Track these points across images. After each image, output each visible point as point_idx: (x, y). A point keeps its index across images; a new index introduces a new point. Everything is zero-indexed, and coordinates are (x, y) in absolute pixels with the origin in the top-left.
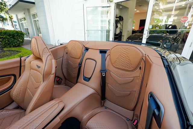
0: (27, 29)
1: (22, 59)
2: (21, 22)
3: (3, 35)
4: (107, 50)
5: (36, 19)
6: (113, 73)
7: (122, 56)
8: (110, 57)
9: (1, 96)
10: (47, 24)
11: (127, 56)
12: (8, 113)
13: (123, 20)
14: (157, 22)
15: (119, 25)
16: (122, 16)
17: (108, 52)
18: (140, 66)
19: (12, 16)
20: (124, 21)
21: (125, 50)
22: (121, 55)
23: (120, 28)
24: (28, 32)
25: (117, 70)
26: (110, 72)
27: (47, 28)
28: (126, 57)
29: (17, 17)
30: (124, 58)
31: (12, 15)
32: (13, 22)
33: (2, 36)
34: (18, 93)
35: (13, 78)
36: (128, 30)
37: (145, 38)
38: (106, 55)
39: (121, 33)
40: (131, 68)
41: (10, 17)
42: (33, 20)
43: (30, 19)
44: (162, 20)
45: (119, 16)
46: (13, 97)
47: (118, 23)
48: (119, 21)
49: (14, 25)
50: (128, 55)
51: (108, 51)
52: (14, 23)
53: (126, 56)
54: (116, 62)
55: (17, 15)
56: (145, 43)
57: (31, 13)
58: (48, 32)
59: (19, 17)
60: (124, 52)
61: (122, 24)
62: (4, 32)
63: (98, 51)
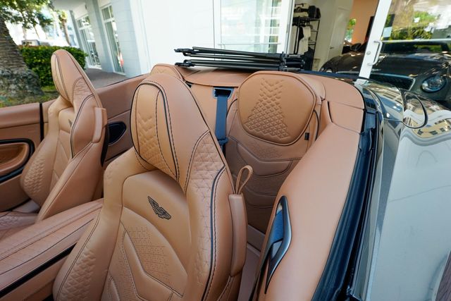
0: (94, 44)
1: (44, 105)
2: (81, 29)
3: (42, 58)
4: (233, 88)
5: (111, 20)
6: (243, 148)
7: (265, 104)
8: (238, 105)
9: (2, 184)
10: (132, 31)
11: (277, 104)
12: (16, 221)
13: (318, 16)
14: (421, 21)
15: (307, 32)
16: (317, 7)
17: (234, 92)
18: (307, 131)
19: (64, 16)
20: (321, 19)
21: (271, 88)
22: (261, 101)
23: (309, 39)
24: (95, 51)
25: (252, 139)
26: (237, 145)
27: (134, 41)
28: (273, 106)
29: (73, 17)
30: (268, 108)
31: (64, 11)
32: (67, 29)
33: (39, 61)
34: (34, 180)
35: (26, 147)
36: (331, 45)
37: (368, 65)
38: (230, 100)
39: (311, 52)
40: (285, 136)
41: (60, 17)
42: (104, 22)
43: (98, 20)
44: (439, 15)
45: (310, 7)
46: (25, 188)
47: (305, 26)
48: (308, 21)
49: (68, 36)
50: (278, 100)
51: (235, 89)
52: (69, 32)
53: (273, 102)
54: (252, 120)
55: (71, 12)
56: (368, 77)
57: (100, 6)
58: (136, 50)
59: (76, 17)
60: (270, 93)
61: (315, 28)
62: (44, 50)
63: (212, 91)
